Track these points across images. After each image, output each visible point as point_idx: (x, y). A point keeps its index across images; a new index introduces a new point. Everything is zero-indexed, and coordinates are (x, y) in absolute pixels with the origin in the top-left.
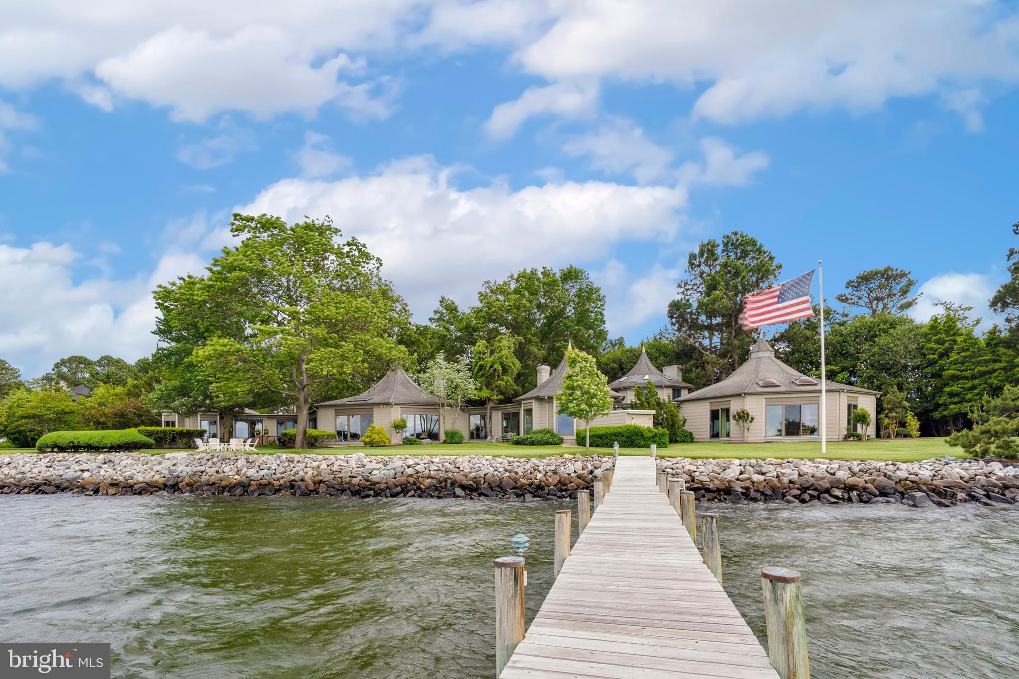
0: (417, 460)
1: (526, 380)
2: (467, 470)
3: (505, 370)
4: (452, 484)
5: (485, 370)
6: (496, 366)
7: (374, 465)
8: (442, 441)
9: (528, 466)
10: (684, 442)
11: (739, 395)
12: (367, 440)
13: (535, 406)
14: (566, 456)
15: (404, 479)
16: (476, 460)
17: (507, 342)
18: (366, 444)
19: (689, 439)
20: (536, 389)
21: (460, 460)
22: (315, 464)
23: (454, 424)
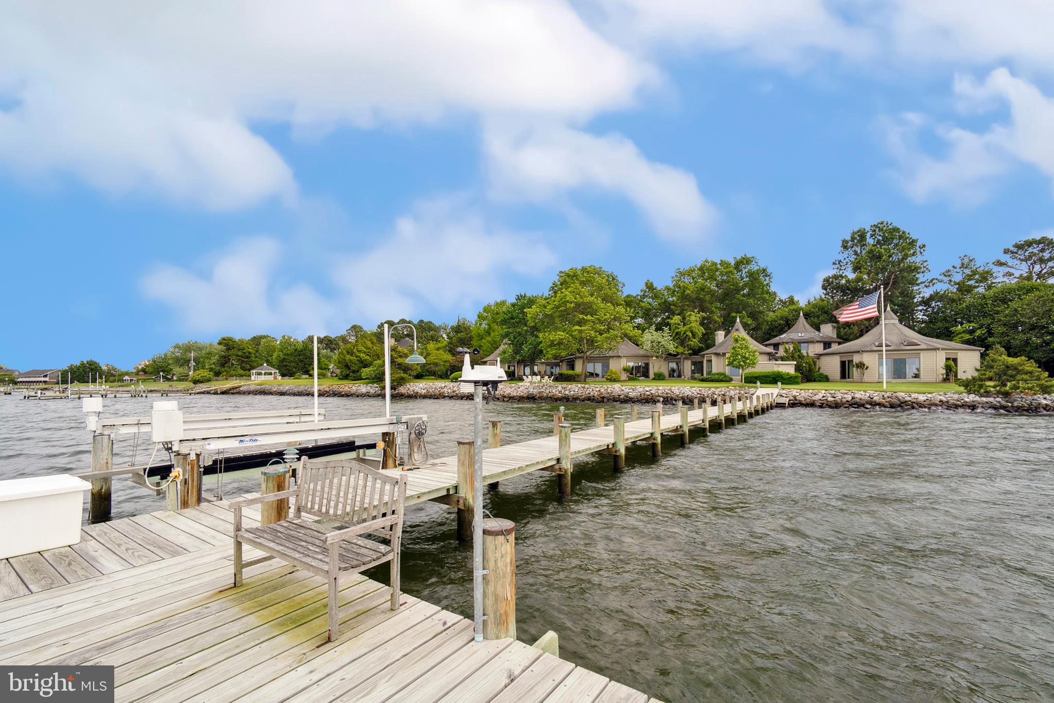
0: (650, 388)
1: (708, 341)
2: (678, 393)
3: (694, 335)
4: (671, 399)
5: (680, 334)
6: (688, 333)
7: (628, 390)
8: (651, 378)
9: (710, 392)
10: (820, 381)
11: (859, 352)
12: (609, 377)
13: (714, 358)
14: (731, 387)
15: (646, 396)
16: (681, 389)
17: (694, 317)
18: (607, 379)
19: (825, 379)
20: (714, 347)
21: (673, 388)
22: (598, 389)
23: (660, 368)
